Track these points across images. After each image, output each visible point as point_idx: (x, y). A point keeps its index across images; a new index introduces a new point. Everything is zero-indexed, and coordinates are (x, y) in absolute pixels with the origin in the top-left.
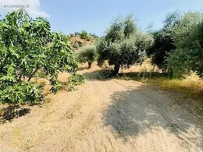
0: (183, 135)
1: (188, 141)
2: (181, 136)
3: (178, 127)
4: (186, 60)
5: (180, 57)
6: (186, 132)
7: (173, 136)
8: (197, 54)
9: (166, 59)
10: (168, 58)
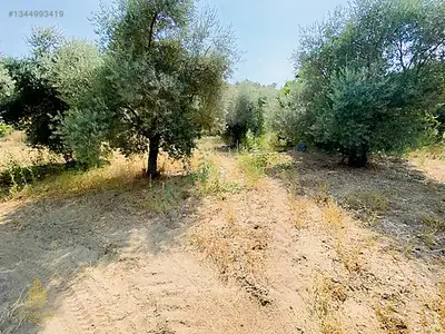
0: (125, 253)
1: (134, 256)
2: (122, 257)
3: (116, 246)
4: (91, 130)
5: (80, 126)
6: (128, 246)
7: (112, 266)
8: (106, 121)
9: (55, 130)
10: (58, 128)
